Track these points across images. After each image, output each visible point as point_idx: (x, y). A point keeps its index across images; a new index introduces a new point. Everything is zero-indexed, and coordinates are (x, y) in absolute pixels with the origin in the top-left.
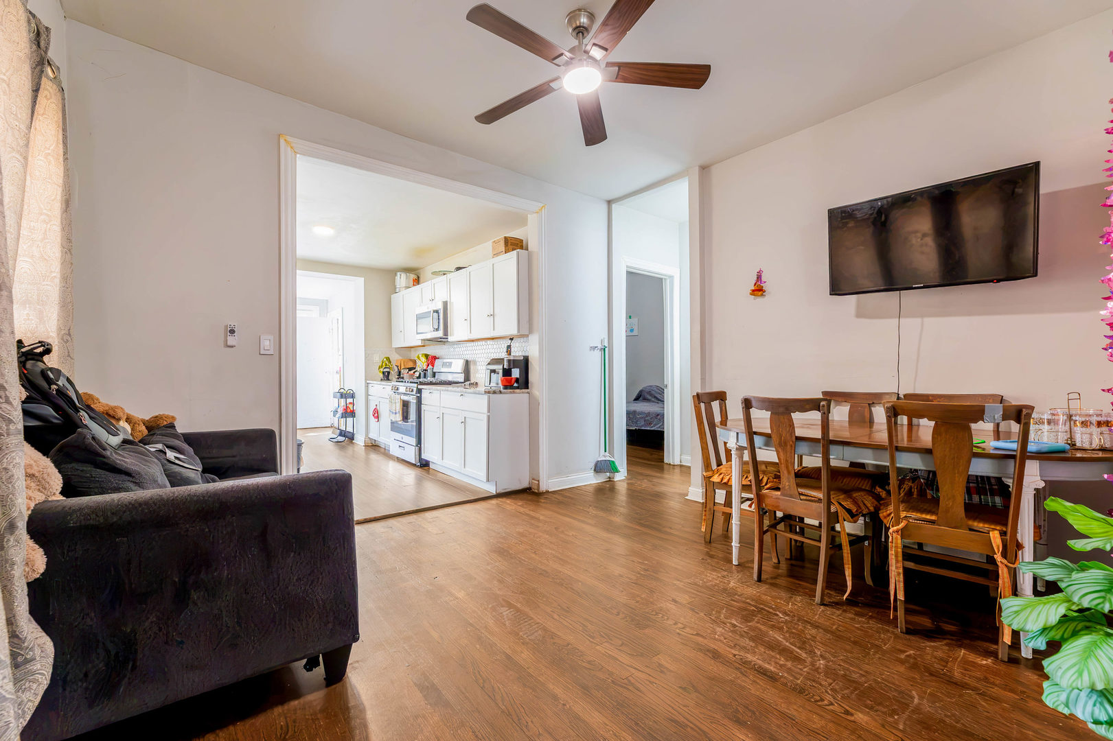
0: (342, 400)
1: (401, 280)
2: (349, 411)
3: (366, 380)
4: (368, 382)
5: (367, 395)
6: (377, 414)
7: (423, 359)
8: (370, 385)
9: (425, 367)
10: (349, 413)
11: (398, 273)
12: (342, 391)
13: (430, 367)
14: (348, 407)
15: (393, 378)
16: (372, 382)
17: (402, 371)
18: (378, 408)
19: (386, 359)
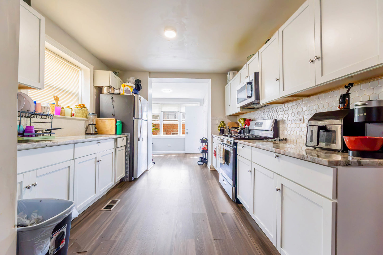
0: (203, 143)
1: (230, 75)
2: (205, 149)
3: (211, 134)
5: (212, 142)
6: (215, 154)
7: (243, 122)
8: (213, 137)
9: (243, 127)
10: (205, 151)
11: (229, 73)
12: (202, 139)
13: (247, 126)
14: (205, 147)
15: (227, 133)
16: (214, 135)
17: (231, 129)
18: (216, 150)
19: (222, 123)
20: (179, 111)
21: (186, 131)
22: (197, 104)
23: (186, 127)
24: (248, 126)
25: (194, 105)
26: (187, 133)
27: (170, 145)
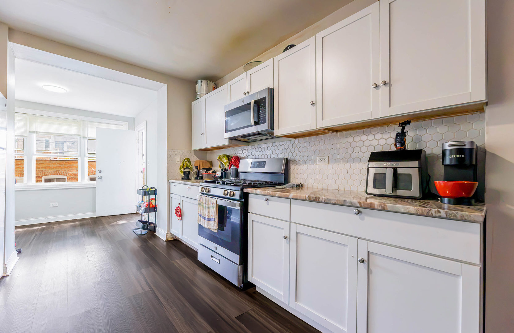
0: (145, 196)
1: (202, 86)
2: (151, 206)
3: (168, 179)
4: (170, 181)
5: (169, 193)
6: (179, 213)
8: (172, 185)
9: (227, 167)
10: (152, 208)
11: (199, 81)
12: (145, 188)
13: (233, 167)
14: (151, 203)
15: (193, 177)
16: (174, 181)
17: (201, 171)
18: (181, 206)
19: (188, 160)
20: (79, 135)
21: (97, 175)
22: (123, 125)
23: (98, 167)
24: (236, 166)
25: (117, 127)
26: (100, 178)
27: (57, 203)
